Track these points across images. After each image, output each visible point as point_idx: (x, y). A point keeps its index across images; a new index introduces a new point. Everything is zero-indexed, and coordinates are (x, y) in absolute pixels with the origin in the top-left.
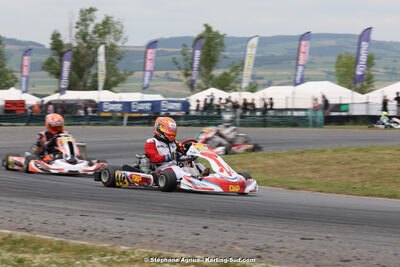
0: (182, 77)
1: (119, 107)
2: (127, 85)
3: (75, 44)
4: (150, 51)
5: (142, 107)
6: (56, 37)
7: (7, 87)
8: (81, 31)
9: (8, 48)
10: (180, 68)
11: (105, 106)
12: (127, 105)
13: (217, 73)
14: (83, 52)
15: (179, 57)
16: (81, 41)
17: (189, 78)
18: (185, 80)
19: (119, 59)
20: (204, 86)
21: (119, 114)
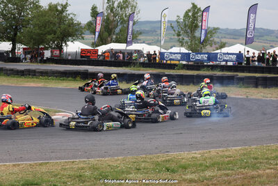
3: (106, 14)
6: (94, 9)
8: (110, 6)
10: (175, 31)
11: (165, 56)
14: (111, 19)
16: (109, 12)
17: (180, 37)
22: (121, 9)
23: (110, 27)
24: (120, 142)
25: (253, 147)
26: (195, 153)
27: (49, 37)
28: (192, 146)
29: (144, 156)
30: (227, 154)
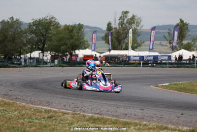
0: (168, 44)
1: (138, 58)
2: (141, 47)
3: (118, 28)
4: (152, 32)
5: (149, 58)
6: (109, 25)
7: (85, 48)
8: (121, 22)
9: (86, 30)
10: (167, 40)
11: (131, 58)
12: (142, 58)
13: (185, 42)
14: (121, 32)
15: (167, 35)
16: (120, 26)
17: (172, 45)
18: (169, 46)
19: (138, 36)
20: (179, 49)
21: (138, 62)
22: (129, 24)
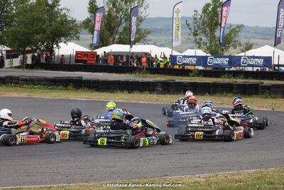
3: (107, 9)
6: (93, 3)
10: (191, 29)
16: (111, 6)
22: (126, 3)
23: (113, 24)
24: (110, 164)
25: (270, 169)
26: (199, 177)
27: (38, 37)
28: (197, 169)
29: (137, 180)
30: (237, 178)
